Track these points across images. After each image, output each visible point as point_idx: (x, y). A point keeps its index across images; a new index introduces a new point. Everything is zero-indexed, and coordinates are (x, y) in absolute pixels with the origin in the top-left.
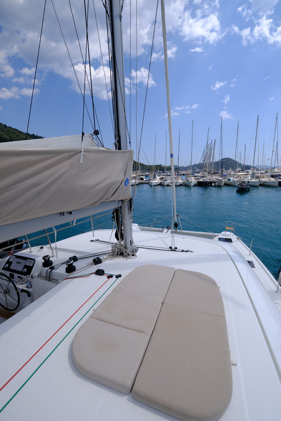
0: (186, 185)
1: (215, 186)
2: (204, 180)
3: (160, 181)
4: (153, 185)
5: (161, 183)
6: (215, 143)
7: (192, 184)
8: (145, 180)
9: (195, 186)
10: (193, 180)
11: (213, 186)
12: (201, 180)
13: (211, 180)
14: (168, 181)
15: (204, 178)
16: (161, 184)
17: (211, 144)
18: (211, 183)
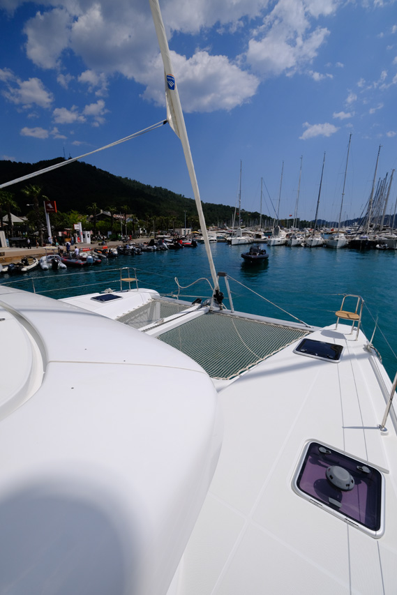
0: (329, 246)
1: (384, 249)
2: (362, 238)
3: (286, 239)
4: (272, 244)
5: (286, 241)
6: (392, 176)
7: (339, 245)
8: (263, 237)
9: (344, 247)
10: (342, 239)
11: (379, 249)
12: (357, 239)
13: (377, 239)
14: (298, 239)
15: (362, 236)
16: (286, 244)
17: (385, 179)
18: (374, 243)
